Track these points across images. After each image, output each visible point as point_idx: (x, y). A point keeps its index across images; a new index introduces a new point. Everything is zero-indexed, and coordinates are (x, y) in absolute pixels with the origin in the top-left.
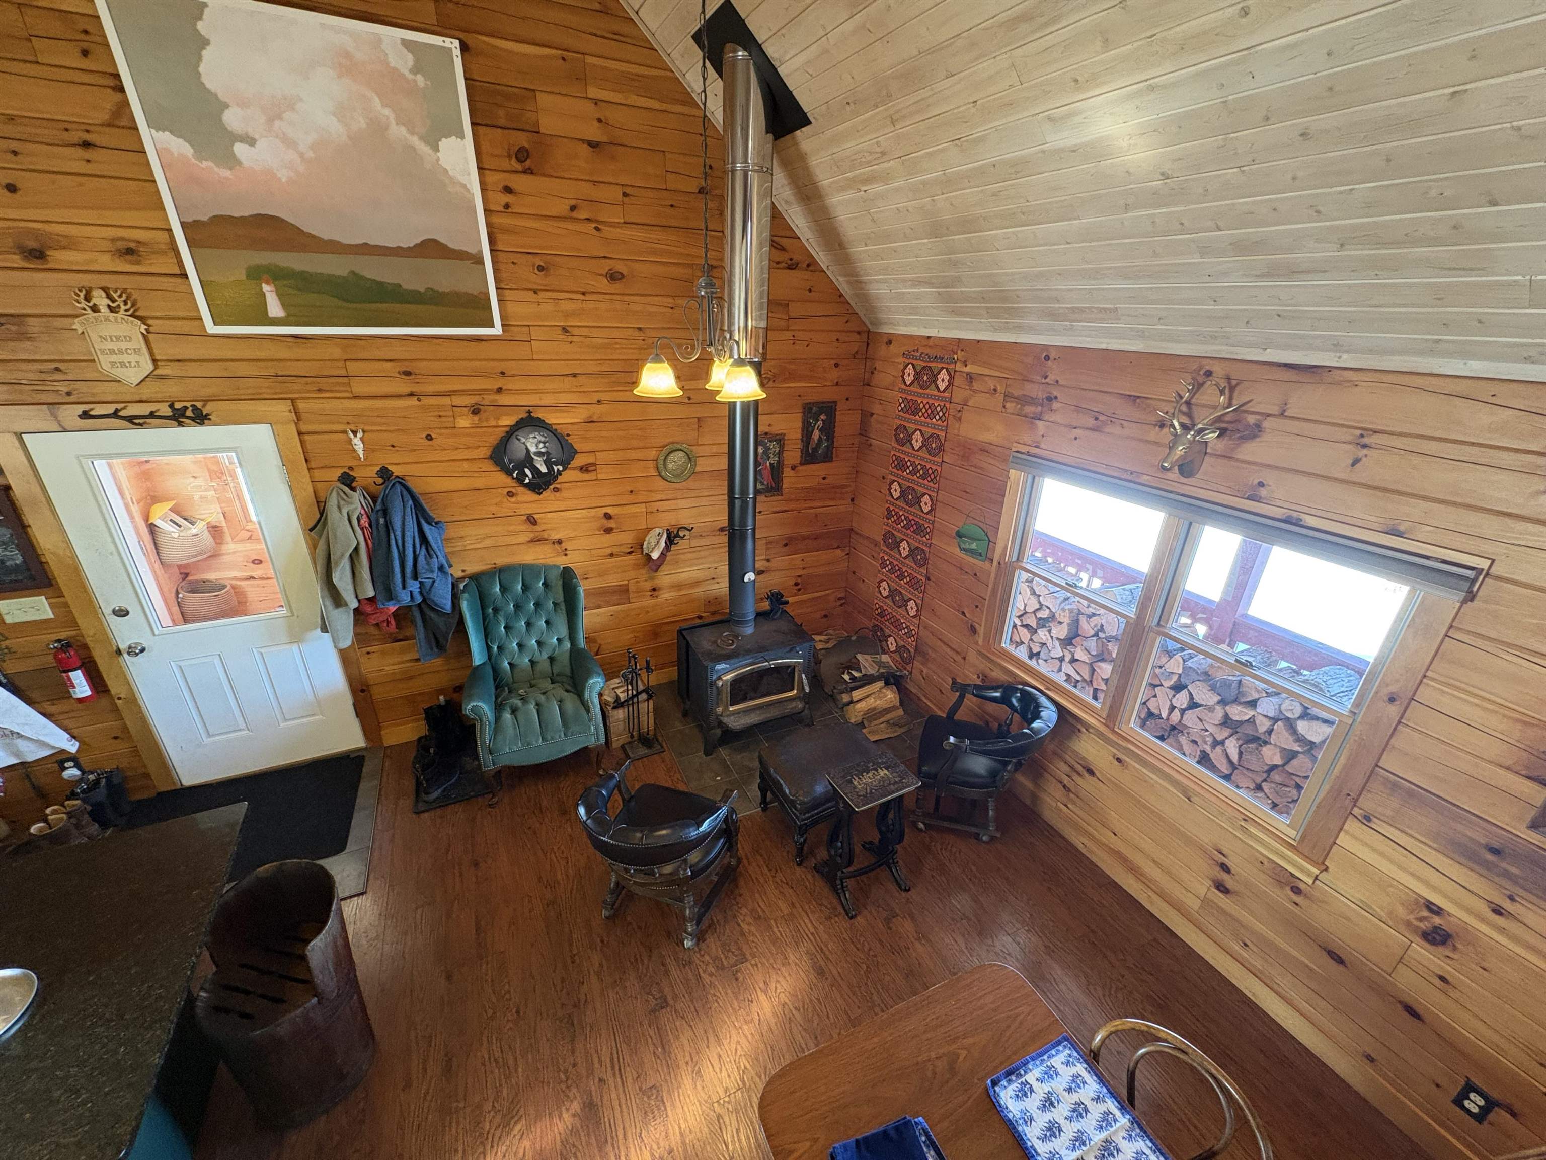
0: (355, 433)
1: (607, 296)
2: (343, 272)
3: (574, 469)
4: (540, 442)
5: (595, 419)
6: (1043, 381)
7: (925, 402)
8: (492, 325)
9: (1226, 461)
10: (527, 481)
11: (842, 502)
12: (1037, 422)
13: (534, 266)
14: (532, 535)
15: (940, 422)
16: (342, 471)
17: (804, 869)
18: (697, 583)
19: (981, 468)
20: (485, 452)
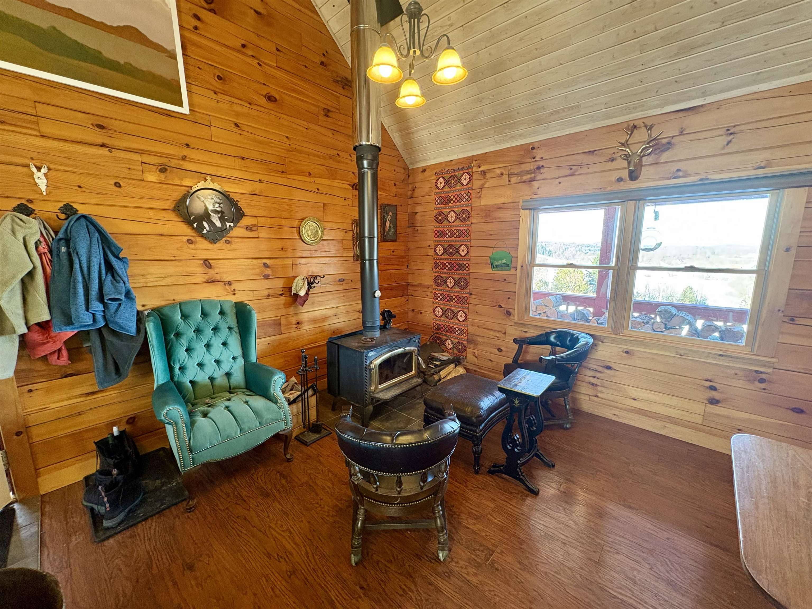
0: (39, 169)
1: (266, 110)
2: (45, 25)
3: (242, 227)
4: (216, 203)
5: (257, 192)
6: (533, 160)
7: (454, 194)
8: (181, 105)
9: (655, 165)
10: (205, 231)
11: (402, 267)
12: (533, 183)
13: (215, 75)
14: (207, 277)
15: (467, 202)
16: (19, 203)
17: (482, 475)
18: (325, 319)
19: (499, 218)
20: (168, 204)
